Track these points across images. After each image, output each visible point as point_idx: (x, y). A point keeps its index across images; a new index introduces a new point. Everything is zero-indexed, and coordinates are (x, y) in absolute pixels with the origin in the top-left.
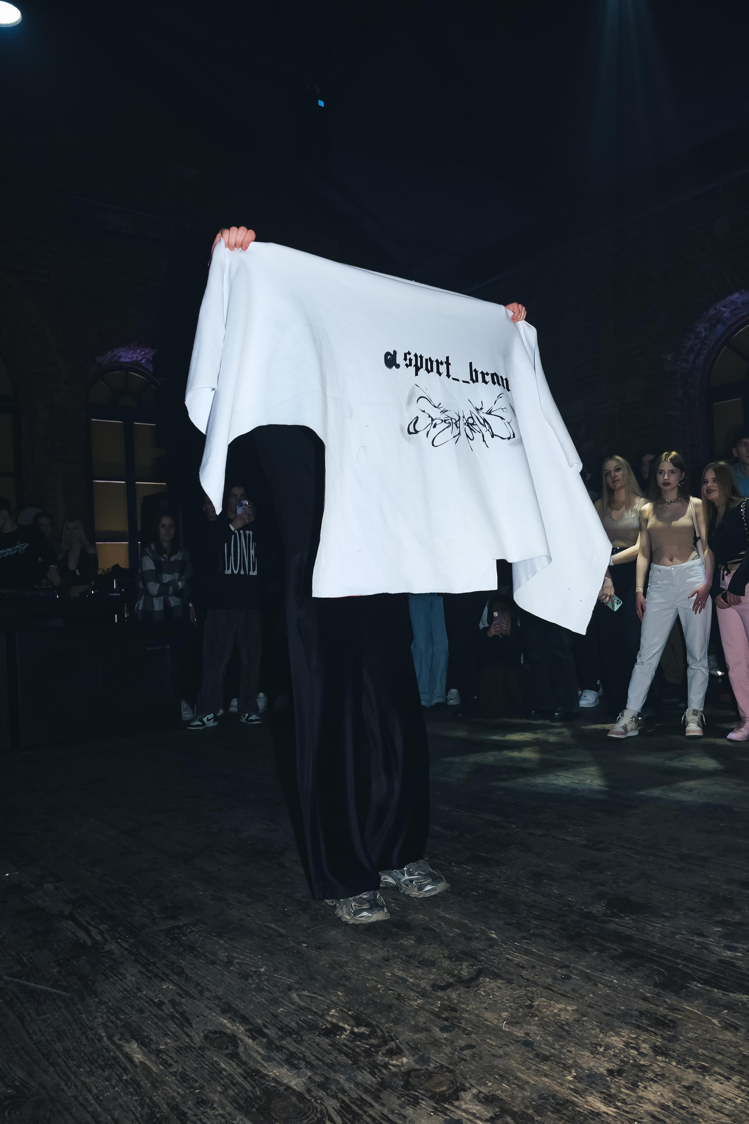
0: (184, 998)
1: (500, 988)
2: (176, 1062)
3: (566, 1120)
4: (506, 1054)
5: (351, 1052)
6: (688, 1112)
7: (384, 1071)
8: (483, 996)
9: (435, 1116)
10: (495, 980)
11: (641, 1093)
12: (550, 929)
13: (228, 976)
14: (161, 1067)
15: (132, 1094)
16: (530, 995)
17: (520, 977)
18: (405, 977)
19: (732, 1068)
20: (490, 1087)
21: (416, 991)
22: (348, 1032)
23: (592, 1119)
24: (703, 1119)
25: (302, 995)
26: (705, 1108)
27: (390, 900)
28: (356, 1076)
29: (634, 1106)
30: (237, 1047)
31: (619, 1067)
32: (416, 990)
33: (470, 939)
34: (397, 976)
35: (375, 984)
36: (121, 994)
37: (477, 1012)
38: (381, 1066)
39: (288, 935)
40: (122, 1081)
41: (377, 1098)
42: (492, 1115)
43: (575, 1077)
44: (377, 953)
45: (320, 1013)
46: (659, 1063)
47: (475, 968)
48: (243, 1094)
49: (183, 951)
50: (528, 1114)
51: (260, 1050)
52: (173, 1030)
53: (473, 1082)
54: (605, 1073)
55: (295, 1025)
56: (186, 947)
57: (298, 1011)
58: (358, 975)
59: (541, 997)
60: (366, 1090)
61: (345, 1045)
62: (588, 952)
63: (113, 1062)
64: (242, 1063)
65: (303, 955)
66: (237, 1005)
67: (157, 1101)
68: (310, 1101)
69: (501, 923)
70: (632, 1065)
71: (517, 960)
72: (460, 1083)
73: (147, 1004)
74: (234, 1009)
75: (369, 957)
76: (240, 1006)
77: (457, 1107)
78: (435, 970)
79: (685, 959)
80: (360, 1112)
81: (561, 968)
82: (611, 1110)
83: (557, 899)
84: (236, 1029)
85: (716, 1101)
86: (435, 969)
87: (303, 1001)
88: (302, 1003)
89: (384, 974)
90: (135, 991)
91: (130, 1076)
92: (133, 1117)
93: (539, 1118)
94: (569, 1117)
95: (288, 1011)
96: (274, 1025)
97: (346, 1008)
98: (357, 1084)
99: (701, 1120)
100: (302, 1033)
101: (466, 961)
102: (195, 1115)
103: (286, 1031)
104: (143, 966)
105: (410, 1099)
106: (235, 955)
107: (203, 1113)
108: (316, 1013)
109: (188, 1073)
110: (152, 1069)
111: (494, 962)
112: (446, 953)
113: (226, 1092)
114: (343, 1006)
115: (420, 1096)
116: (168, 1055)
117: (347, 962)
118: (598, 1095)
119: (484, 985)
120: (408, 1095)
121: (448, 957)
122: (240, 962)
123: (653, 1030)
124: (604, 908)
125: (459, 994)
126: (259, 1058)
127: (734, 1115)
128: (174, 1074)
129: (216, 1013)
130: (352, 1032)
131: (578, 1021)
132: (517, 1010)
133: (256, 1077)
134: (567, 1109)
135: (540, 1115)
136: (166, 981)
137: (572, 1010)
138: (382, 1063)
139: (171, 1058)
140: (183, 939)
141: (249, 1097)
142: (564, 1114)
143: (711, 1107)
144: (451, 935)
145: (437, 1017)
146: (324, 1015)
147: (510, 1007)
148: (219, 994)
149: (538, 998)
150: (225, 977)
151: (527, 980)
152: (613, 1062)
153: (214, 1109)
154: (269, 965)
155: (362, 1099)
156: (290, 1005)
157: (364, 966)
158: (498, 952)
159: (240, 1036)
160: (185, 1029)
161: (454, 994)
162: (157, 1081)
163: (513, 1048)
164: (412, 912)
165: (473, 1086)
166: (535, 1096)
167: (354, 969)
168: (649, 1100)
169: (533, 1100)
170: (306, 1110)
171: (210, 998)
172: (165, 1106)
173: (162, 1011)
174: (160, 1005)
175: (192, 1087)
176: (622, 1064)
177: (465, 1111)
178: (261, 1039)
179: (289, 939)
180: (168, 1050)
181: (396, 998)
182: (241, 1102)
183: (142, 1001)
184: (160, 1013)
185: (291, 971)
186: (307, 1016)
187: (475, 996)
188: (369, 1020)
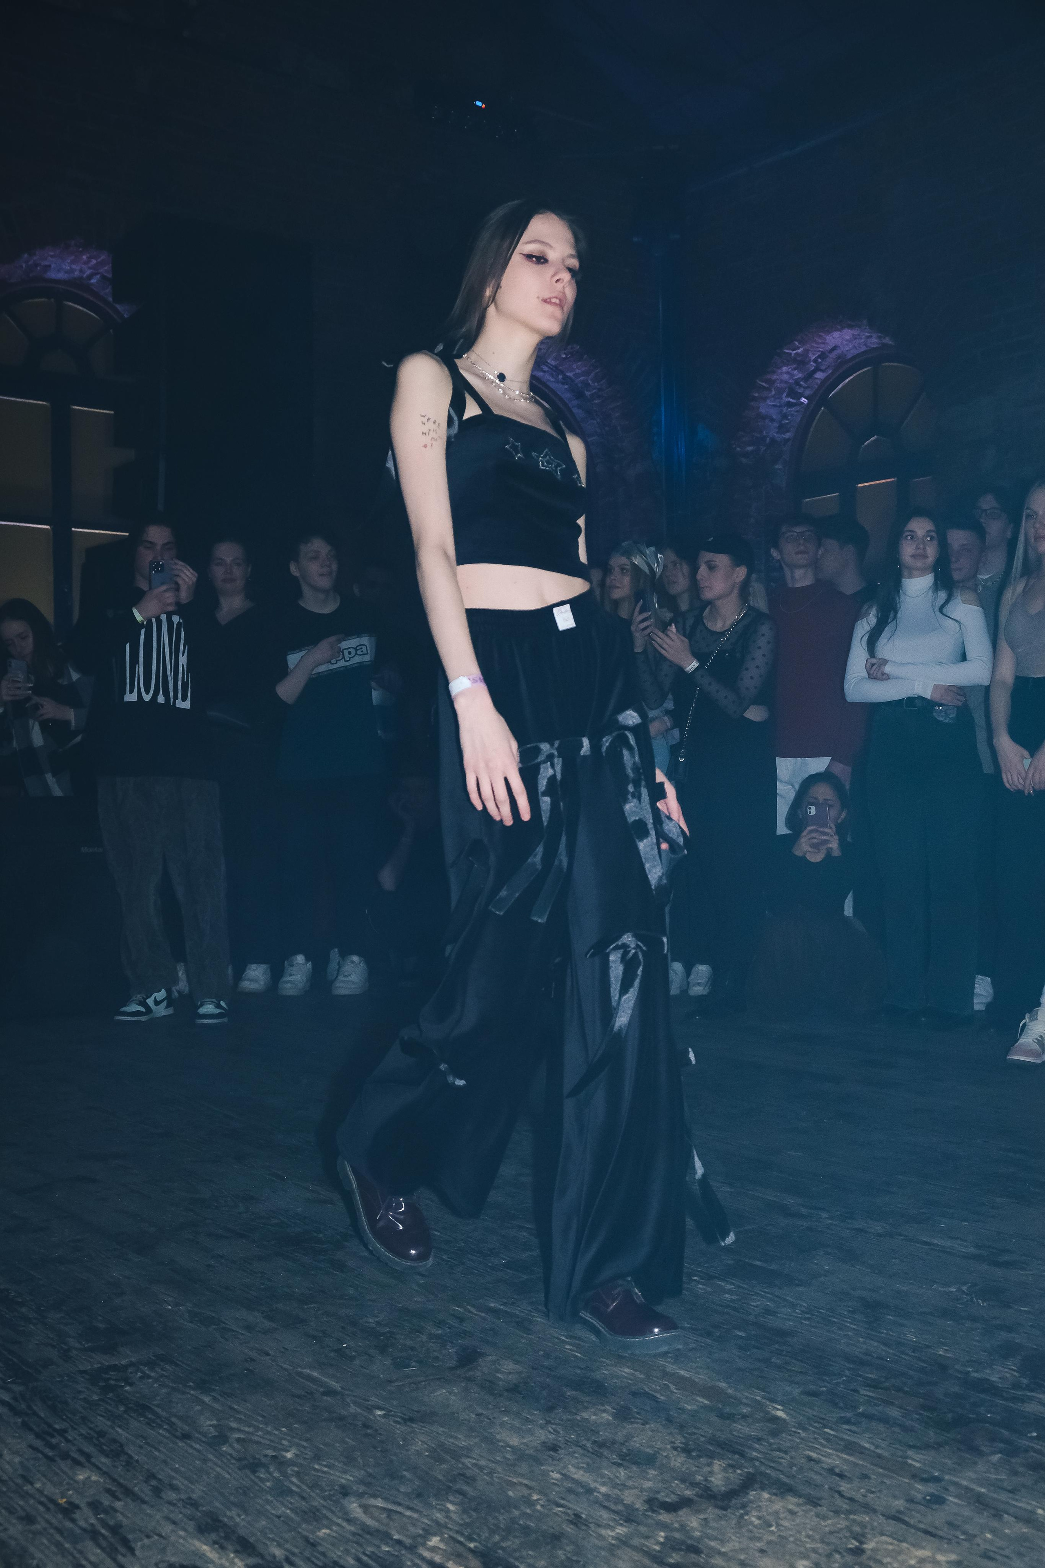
0: (119, 1500)
1: (792, 1513)
8: (755, 1526)
10: (782, 1498)
12: (901, 1407)
13: (216, 1464)
16: (857, 1529)
17: (836, 1495)
18: (590, 1482)
21: (614, 1511)
25: (370, 1506)
27: (563, 1338)
32: (613, 1507)
33: (730, 1417)
34: (573, 1479)
35: (525, 1492)
37: (742, 1557)
39: (346, 1392)
44: (533, 1435)
45: (408, 1541)
47: (739, 1471)
49: (125, 1412)
55: (352, 1561)
56: (130, 1405)
57: (360, 1535)
58: (491, 1473)
59: (882, 1534)
62: (981, 1454)
65: (376, 1431)
66: (232, 1518)
69: (796, 1391)
71: (830, 1461)
73: (41, 1508)
74: (225, 1525)
75: (515, 1441)
76: (238, 1520)
78: (654, 1472)
81: (925, 1481)
83: (913, 1352)
84: (227, 1564)
86: (655, 1470)
87: (373, 1517)
88: (369, 1522)
89: (545, 1474)
90: (19, 1481)
95: (339, 1534)
96: (309, 1559)
97: (462, 1535)
101: (721, 1457)
104: (38, 1436)
106: (234, 1425)
108: (399, 1542)
111: (780, 1463)
112: (679, 1441)
114: (457, 1532)
117: (469, 1449)
119: (759, 1506)
121: (681, 1448)
122: (244, 1439)
124: (1015, 1373)
125: (705, 1519)
129: (185, 1530)
132: (829, 1556)
136: (85, 1467)
137: (947, 1562)
140: (127, 1391)
144: (690, 1408)
145: (656, 1563)
146: (415, 1547)
147: (814, 1550)
148: (194, 1496)
149: (874, 1536)
150: (210, 1464)
151: (851, 1499)
154: (305, 1447)
156: (345, 1524)
157: (505, 1457)
158: (788, 1445)
160: (120, 1558)
161: (693, 1518)
164: (608, 1362)
167: (483, 1463)
171: (175, 1502)
173: (73, 1521)
174: (69, 1510)
179: (348, 1399)
181: (571, 1522)
183: (32, 1502)
184: (69, 1525)
185: (350, 1460)
186: (379, 1547)
187: (739, 1525)
188: (512, 1560)
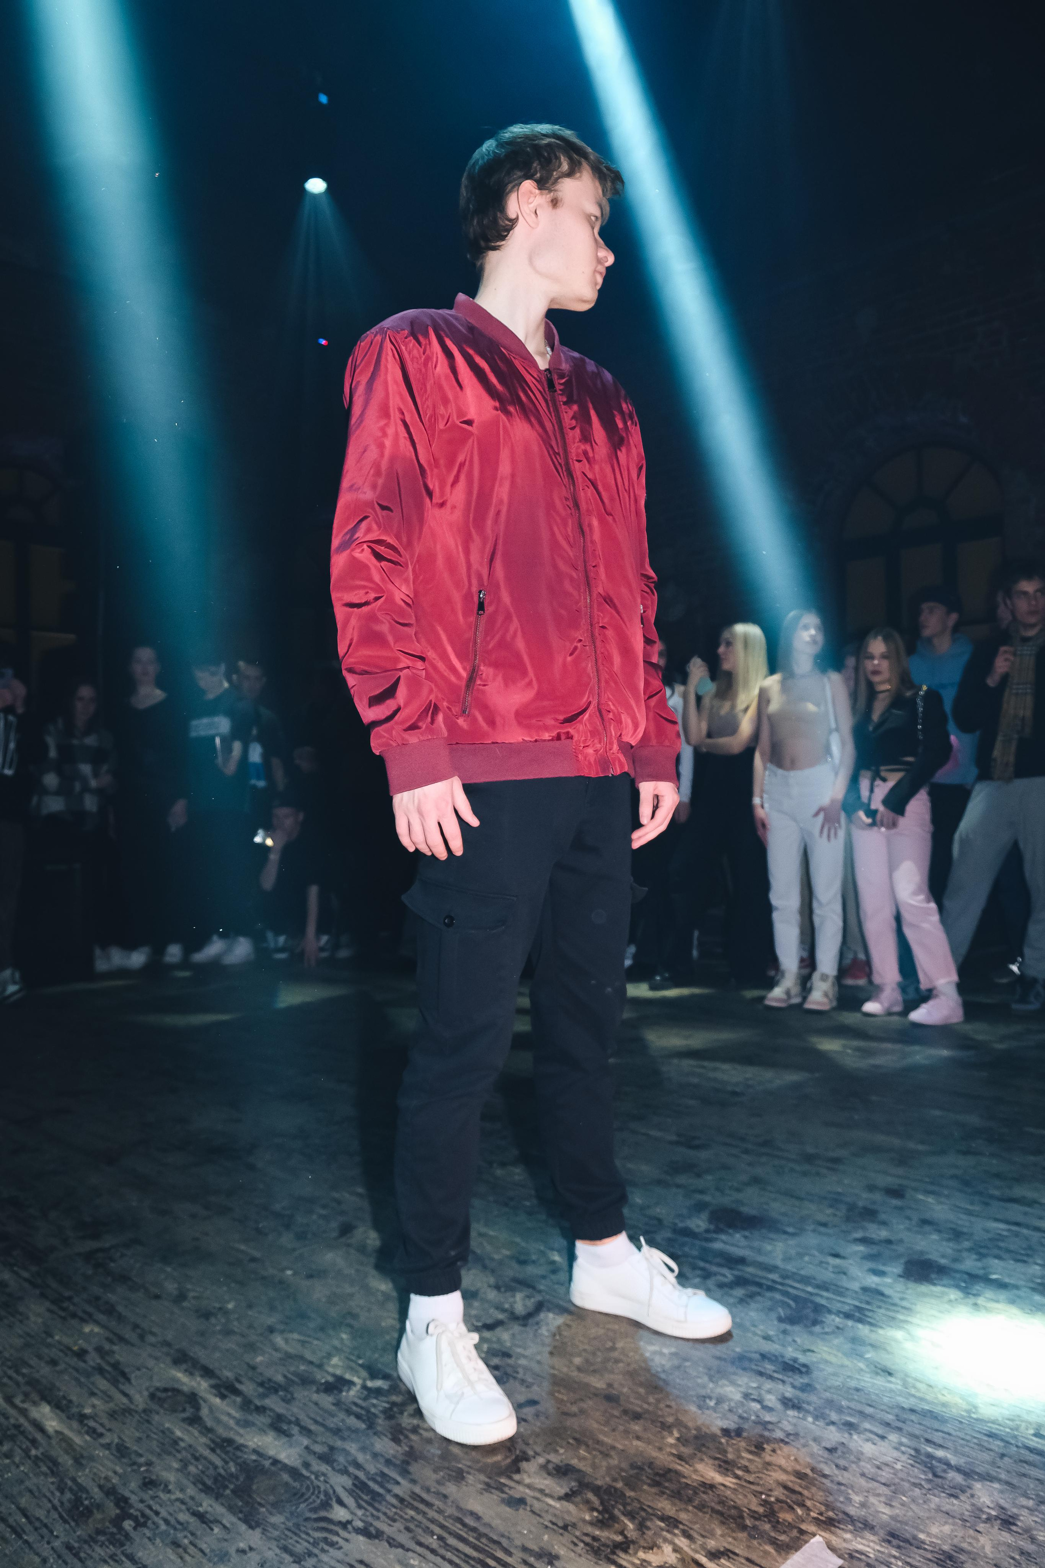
0: (115, 1344)
2: (109, 1430)
3: (669, 1495)
4: (582, 1411)
5: (363, 1412)
6: (832, 1481)
7: (413, 1437)
9: (486, 1494)
11: (768, 1458)
13: (179, 1315)
14: (88, 1438)
15: (46, 1475)
16: (611, 1334)
19: (888, 1424)
20: (562, 1454)
22: (358, 1387)
23: (704, 1493)
24: (853, 1491)
25: (290, 1339)
26: (854, 1476)
28: (372, 1445)
29: (760, 1475)
30: (198, 1408)
31: (737, 1426)
33: (524, 1263)
36: (22, 1340)
38: (407, 1430)
39: (265, 1259)
40: (29, 1457)
41: (405, 1472)
42: (568, 1490)
43: (678, 1439)
45: (317, 1362)
46: (790, 1419)
47: (532, 1300)
48: (211, 1471)
49: (112, 1281)
50: (616, 1489)
51: (233, 1412)
52: (103, 1388)
53: (538, 1449)
54: (719, 1433)
55: (281, 1378)
56: (116, 1277)
57: (284, 1359)
58: (369, 1310)
60: (388, 1462)
61: (356, 1404)
63: (13, 1431)
64: (207, 1430)
65: (288, 1285)
66: (195, 1353)
67: (84, 1484)
68: (308, 1478)
70: (754, 1422)
72: (521, 1451)
73: (61, 1354)
74: (192, 1358)
76: (200, 1353)
77: (518, 1482)
79: (818, 1287)
80: (381, 1491)
82: (729, 1481)
84: (195, 1385)
85: (869, 1466)
86: (478, 1302)
87: (292, 1346)
88: (290, 1350)
90: (44, 1335)
91: (41, 1450)
92: (50, 1505)
93: (632, 1494)
94: (672, 1491)
95: (270, 1360)
96: (251, 1378)
97: (353, 1355)
98: (375, 1455)
99: (850, 1491)
100: (291, 1389)
101: (521, 1291)
102: (142, 1501)
103: (270, 1387)
104: (53, 1302)
105: (451, 1473)
106: (189, 1286)
107: (153, 1498)
108: (311, 1363)
109: (128, 1445)
110: (73, 1441)
112: (492, 1280)
113: (186, 1469)
114: (351, 1353)
115: (466, 1469)
116: (96, 1421)
117: (352, 1295)
118: (711, 1462)
119: (547, 1323)
120: (448, 1468)
122: (197, 1296)
123: (780, 1376)
124: (706, 1222)
126: (232, 1423)
127: (894, 1484)
128: (107, 1446)
129: (164, 1363)
130: (364, 1387)
131: (678, 1367)
132: (594, 1354)
133: (229, 1449)
134: (670, 1480)
135: (633, 1489)
136: (89, 1323)
138: (409, 1427)
139: (102, 1425)
140: (111, 1266)
141: (220, 1475)
142: (666, 1488)
143: (863, 1475)
144: (496, 1257)
146: (323, 1365)
147: (585, 1350)
148: (168, 1339)
150: (175, 1315)
152: (727, 1419)
153: (169, 1492)
154: (240, 1300)
155: (383, 1474)
156: (274, 1353)
159: (202, 1394)
160: (121, 1387)
161: (505, 1335)
162: (82, 1456)
163: (590, 1403)
165: (538, 1455)
166: (624, 1465)
167: (363, 1304)
168: (780, 1467)
169: (622, 1470)
170: (304, 1490)
171: (155, 1343)
172: (96, 1490)
173: (85, 1362)
174: (81, 1354)
175: (134, 1463)
176: (741, 1421)
177: (529, 1486)
178: (233, 1397)
179: (267, 1264)
180: (96, 1415)
182: (209, 1482)
183: (54, 1350)
184: (82, 1364)
185: (272, 1308)
186: (298, 1367)
187: (535, 1336)
188: (388, 1371)
